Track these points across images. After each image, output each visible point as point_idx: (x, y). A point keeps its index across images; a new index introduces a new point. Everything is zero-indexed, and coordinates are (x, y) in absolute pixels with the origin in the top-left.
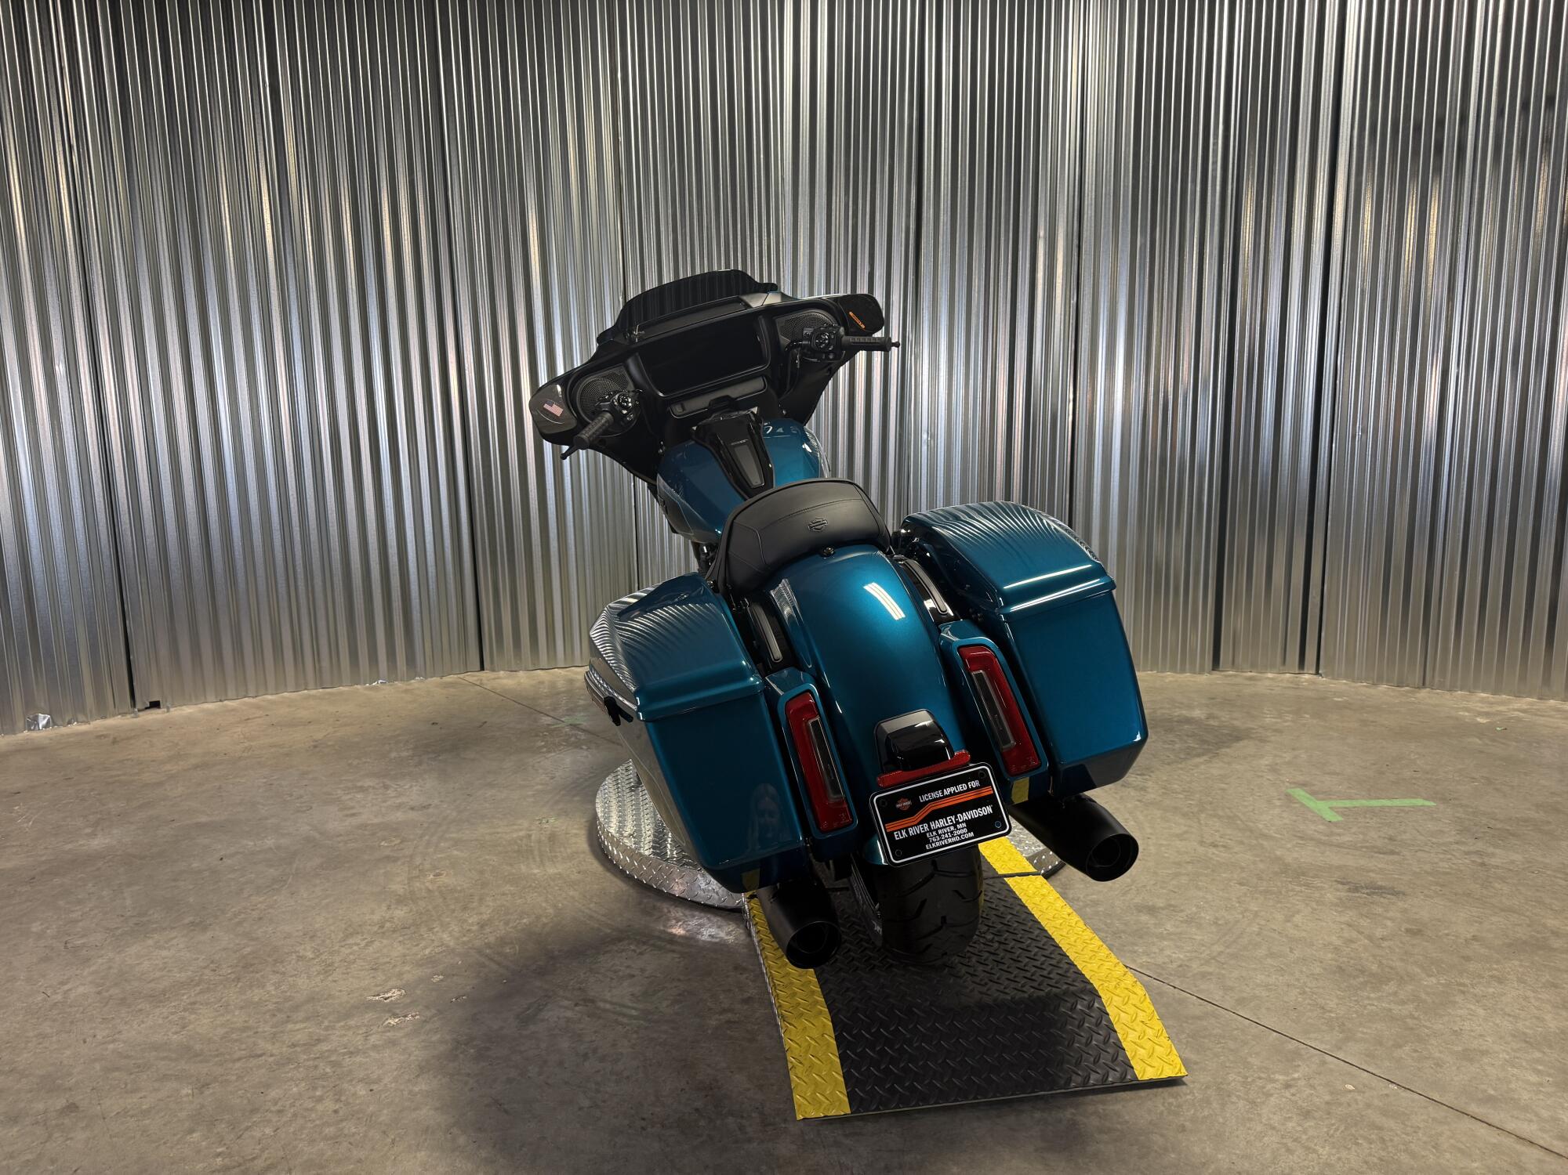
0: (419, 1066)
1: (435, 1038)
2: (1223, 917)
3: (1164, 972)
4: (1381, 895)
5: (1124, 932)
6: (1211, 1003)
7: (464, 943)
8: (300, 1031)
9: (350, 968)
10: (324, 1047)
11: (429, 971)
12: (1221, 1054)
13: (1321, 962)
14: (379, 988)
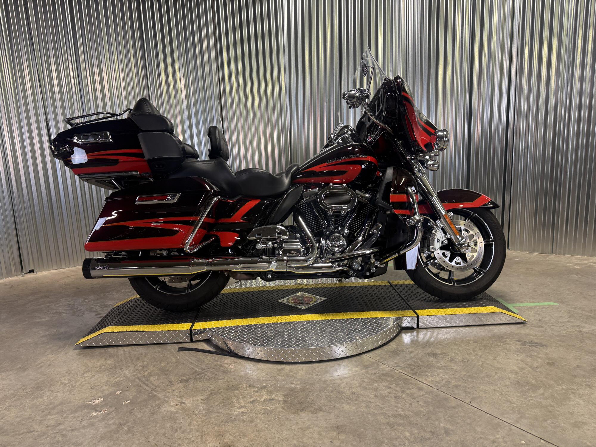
0: (101, 436)
1: (111, 422)
2: (467, 358)
3: (439, 385)
4: (536, 346)
5: (422, 366)
6: (459, 400)
7: (134, 375)
8: (52, 419)
9: (81, 388)
10: (62, 427)
11: (115, 389)
12: (464, 426)
13: (510, 379)
14: (92, 398)
